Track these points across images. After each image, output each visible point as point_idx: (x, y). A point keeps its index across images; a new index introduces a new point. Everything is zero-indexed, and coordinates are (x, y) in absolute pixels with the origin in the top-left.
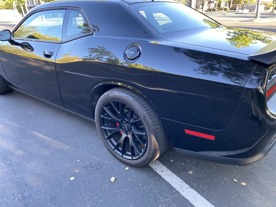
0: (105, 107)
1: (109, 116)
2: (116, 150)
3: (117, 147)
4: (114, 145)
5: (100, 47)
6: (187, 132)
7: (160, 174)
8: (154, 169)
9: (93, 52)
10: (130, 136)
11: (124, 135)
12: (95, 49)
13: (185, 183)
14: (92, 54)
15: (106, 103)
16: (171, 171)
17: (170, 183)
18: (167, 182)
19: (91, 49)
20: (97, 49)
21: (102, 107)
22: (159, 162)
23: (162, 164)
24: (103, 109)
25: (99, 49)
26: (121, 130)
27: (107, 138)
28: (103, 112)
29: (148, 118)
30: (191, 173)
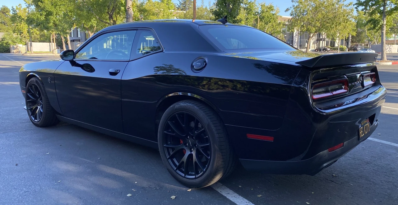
0: (170, 121)
1: (173, 132)
2: (178, 171)
3: (179, 168)
4: (177, 165)
5: (167, 65)
6: (250, 136)
7: (225, 196)
8: (219, 192)
9: (158, 71)
10: (194, 153)
11: (188, 153)
12: (161, 67)
13: (252, 203)
14: (157, 72)
15: (171, 116)
16: (237, 194)
17: (236, 203)
18: (232, 202)
19: (157, 67)
20: (163, 67)
21: (167, 120)
22: (226, 187)
23: (229, 189)
24: (168, 122)
25: (166, 67)
26: (185, 148)
27: (169, 159)
28: (167, 127)
29: (212, 126)
30: (260, 196)
